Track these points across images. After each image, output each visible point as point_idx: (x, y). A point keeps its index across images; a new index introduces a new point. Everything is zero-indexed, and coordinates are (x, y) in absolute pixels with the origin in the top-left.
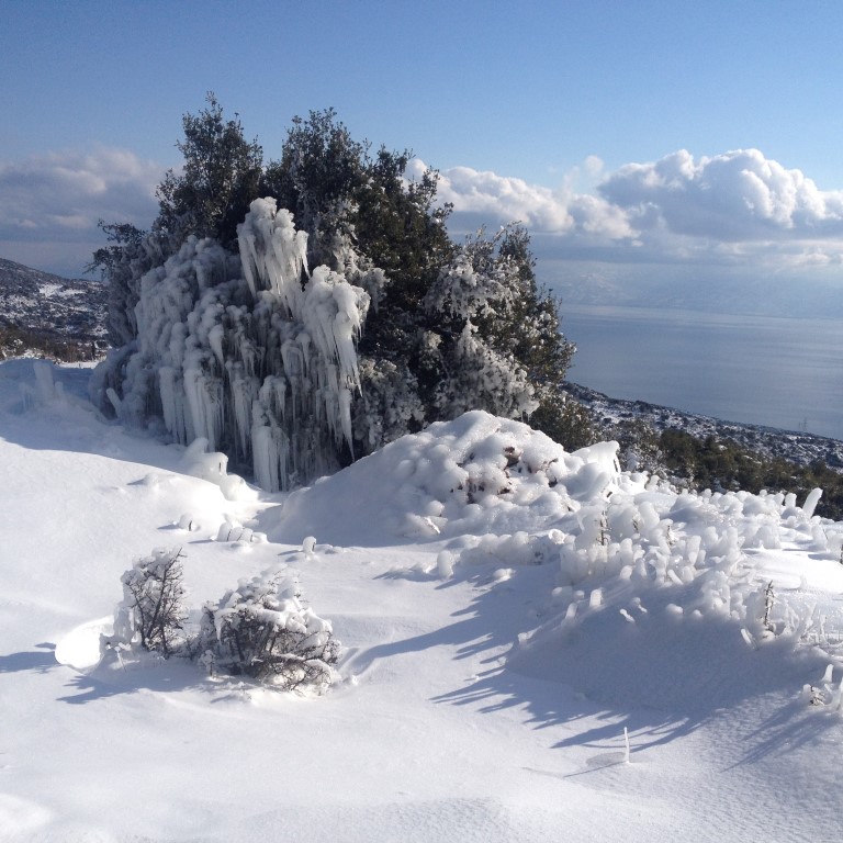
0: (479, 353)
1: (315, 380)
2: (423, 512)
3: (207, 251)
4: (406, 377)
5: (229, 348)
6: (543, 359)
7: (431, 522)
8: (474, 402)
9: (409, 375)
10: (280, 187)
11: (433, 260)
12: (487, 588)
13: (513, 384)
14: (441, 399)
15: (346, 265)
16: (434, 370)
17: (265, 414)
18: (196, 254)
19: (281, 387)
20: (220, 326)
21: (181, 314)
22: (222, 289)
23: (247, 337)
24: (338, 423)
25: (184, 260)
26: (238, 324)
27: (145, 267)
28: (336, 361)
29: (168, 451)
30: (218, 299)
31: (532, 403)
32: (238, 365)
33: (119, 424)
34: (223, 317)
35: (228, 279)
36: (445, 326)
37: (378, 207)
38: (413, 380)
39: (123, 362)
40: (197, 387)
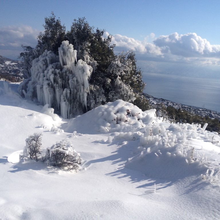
0: (121, 84)
1: (77, 90)
2: (105, 126)
3: (50, 54)
4: (101, 90)
5: (55, 80)
6: (137, 87)
7: (107, 128)
8: (119, 97)
9: (102, 89)
10: (70, 38)
11: (110, 59)
12: (121, 146)
13: (129, 93)
14: (110, 96)
15: (87, 60)
16: (109, 88)
17: (64, 98)
18: (47, 55)
19: (69, 91)
20: (53, 74)
21: (43, 71)
22: (54, 65)
23: (60, 78)
24: (83, 101)
25: (44, 56)
26: (58, 74)
27: (34, 58)
28: (83, 85)
29: (39, 107)
30: (53, 67)
31: (134, 98)
32: (57, 85)
33: (26, 99)
34: (54, 72)
35: (55, 62)
36: (112, 77)
37: (96, 44)
38: (103, 91)
39: (27, 83)
40: (46, 90)
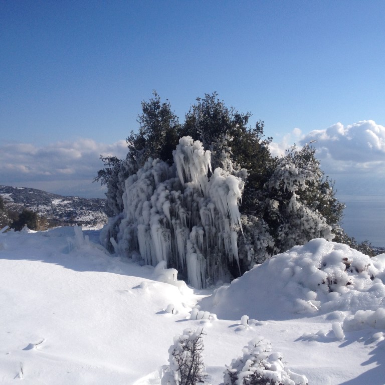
0: (301, 209)
1: (217, 227)
2: (306, 298)
3: (158, 164)
4: (263, 224)
5: (173, 213)
6: (331, 212)
8: (299, 236)
9: (264, 223)
10: (190, 129)
11: (270, 163)
12: (374, 345)
13: (320, 225)
14: (282, 235)
15: (228, 168)
16: (276, 219)
17: (193, 247)
18: (152, 167)
19: (201, 232)
20: (168, 202)
21: (147, 197)
22: (167, 183)
23: (182, 207)
24: (231, 250)
25: (147, 170)
26: (177, 200)
27: (126, 176)
28: (229, 217)
29: (145, 269)
30: (166, 188)
31: (332, 234)
32: (178, 221)
33: (116, 256)
34: (169, 197)
35: (169, 178)
36: (279, 196)
37: (241, 138)
38: (266, 225)
39: (117, 224)
40: (158, 234)
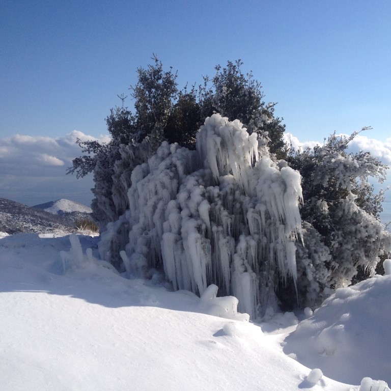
0: (359, 213)
3: (179, 150)
14: (334, 245)
18: (170, 153)
19: (253, 243)
20: (206, 201)
21: (171, 194)
22: (197, 176)
23: (224, 208)
25: (164, 158)
26: (217, 199)
28: (283, 222)
30: (198, 183)
32: (220, 229)
34: (207, 195)
40: (196, 246)
